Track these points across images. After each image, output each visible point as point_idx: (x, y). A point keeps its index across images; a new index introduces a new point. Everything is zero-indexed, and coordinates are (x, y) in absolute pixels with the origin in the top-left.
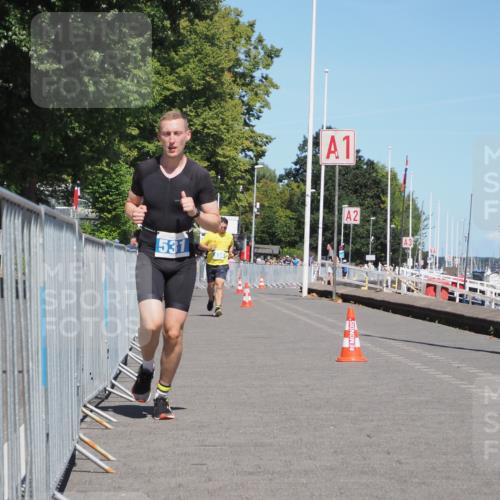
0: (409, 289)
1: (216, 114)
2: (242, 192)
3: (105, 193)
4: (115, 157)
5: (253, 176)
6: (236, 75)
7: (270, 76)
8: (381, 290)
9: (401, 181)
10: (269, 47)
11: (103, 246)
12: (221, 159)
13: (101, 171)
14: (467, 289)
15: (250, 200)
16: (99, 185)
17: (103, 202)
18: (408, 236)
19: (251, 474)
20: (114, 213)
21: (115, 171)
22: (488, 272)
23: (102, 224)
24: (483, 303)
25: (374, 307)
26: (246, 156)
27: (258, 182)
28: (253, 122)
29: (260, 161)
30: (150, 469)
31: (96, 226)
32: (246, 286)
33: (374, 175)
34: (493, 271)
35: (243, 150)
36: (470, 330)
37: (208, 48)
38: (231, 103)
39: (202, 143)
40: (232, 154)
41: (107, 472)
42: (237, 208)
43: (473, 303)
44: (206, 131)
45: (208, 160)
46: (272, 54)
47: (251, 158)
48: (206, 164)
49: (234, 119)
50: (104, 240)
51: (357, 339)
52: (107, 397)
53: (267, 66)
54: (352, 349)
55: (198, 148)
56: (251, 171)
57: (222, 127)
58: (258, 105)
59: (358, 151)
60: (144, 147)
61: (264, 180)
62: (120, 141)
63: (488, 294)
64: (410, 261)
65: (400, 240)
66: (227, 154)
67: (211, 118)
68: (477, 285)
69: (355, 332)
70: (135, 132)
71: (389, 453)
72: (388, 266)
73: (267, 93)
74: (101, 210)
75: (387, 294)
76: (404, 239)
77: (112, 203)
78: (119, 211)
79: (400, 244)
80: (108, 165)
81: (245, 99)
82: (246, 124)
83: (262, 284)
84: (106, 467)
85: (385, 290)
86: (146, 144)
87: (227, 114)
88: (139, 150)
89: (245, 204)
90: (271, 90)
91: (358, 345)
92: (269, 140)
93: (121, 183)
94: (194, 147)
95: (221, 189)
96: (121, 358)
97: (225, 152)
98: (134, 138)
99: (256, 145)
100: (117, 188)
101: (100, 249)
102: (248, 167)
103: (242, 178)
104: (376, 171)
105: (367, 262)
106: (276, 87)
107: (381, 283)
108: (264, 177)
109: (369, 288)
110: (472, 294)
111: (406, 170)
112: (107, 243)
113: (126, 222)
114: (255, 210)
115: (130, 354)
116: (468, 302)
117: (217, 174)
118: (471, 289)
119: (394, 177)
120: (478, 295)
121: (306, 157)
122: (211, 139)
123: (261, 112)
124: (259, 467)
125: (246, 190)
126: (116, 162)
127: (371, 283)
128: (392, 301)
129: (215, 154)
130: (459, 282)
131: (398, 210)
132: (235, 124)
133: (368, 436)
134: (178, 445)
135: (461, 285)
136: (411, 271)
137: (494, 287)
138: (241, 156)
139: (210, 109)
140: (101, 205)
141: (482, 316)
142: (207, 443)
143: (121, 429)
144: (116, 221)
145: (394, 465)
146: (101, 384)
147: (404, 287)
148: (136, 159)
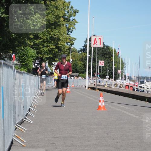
0: (120, 87)
1: (58, 31)
3: (23, 56)
4: (26, 45)
5: (70, 51)
6: (64, 19)
7: (75, 19)
8: (111, 87)
9: (117, 52)
10: (75, 9)
11: (22, 73)
12: (60, 45)
13: (21, 49)
15: (69, 58)
16: (21, 54)
17: (22, 59)
18: (120, 70)
19: (69, 146)
20: (25, 63)
21: (26, 49)
22: (145, 81)
23: (22, 66)
24: (144, 91)
25: (109, 93)
26: (68, 44)
27: (72, 53)
28: (70, 33)
29: (72, 46)
30: (37, 145)
31: (20, 67)
33: (109, 50)
34: (147, 81)
35: (67, 43)
36: (140, 100)
37: (55, 10)
39: (54, 40)
40: (63, 44)
41: (23, 146)
43: (140, 91)
44: (55, 36)
45: (55, 46)
46: (76, 12)
47: (70, 45)
48: (55, 47)
49: (64, 33)
50: (22, 72)
51: (104, 103)
52: (23, 122)
53: (74, 16)
54: (102, 106)
55: (52, 42)
56: (69, 49)
57: (60, 35)
58: (71, 28)
59: (103, 43)
60: (35, 42)
62: (27, 40)
63: (145, 88)
64: (120, 78)
65: (117, 71)
68: (142, 85)
69: (103, 101)
70: (32, 37)
71: (114, 139)
72: (113, 79)
73: (75, 24)
74: (21, 62)
75: (113, 88)
76: (118, 71)
77: (25, 59)
78: (27, 62)
79: (117, 72)
80: (24, 48)
81: (67, 26)
82: (68, 34)
83: (73, 85)
84: (23, 144)
85: (112, 87)
86: (35, 41)
87: (61, 31)
88: (34, 42)
91: (104, 105)
92: (75, 39)
94: (51, 42)
95: (60, 55)
96: (28, 109)
97: (61, 43)
98: (32, 39)
99: (71, 41)
100: (26, 55)
101: (21, 75)
103: (67, 51)
105: (107, 78)
106: (77, 22)
107: (111, 85)
108: (73, 51)
109: (107, 87)
110: (140, 88)
111: (119, 49)
113: (29, 66)
114: (71, 62)
115: (31, 108)
116: (139, 91)
117: (58, 50)
118: (140, 87)
119: (115, 51)
120: (142, 89)
121: (87, 45)
122: (57, 39)
123: (72, 30)
124: (72, 144)
125: (68, 55)
126: (26, 46)
127: (108, 85)
128: (115, 91)
129: (58, 44)
130: (136, 85)
131: (116, 62)
132: (64, 34)
133: (107, 134)
134: (46, 137)
135: (137, 85)
136: (120, 81)
137: (147, 86)
138: (66, 44)
139: (56, 30)
140: (22, 60)
141: (143, 95)
142: (56, 136)
143: (28, 132)
144: (26, 66)
145: (115, 143)
146: (21, 118)
147: (118, 86)
148: (32, 45)
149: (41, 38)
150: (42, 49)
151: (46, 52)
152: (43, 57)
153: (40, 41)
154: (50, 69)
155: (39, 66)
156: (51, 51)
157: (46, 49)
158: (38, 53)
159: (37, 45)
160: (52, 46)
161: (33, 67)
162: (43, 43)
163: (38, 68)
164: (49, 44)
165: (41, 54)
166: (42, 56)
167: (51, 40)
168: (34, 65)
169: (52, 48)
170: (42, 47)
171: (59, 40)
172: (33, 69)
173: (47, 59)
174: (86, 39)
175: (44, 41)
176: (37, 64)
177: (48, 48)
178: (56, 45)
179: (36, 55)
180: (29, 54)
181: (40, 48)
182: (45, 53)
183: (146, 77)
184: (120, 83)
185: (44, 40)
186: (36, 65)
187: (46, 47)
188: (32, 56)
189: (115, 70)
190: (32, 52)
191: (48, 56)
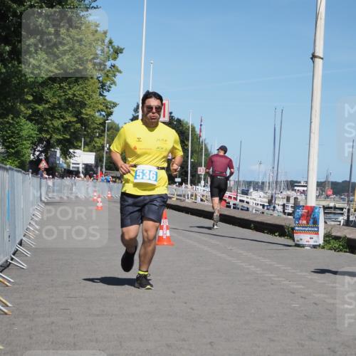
0: (202, 200)
1: (82, 88)
2: (98, 137)
3: (12, 136)
4: (17, 114)
5: (105, 127)
7: (117, 65)
8: (184, 201)
9: (198, 132)
10: (116, 47)
11: (7, 170)
12: (85, 116)
13: (8, 122)
14: (238, 201)
15: (102, 142)
16: (6, 131)
17: (9, 142)
18: (201, 166)
19: (98, 315)
20: (16, 149)
21: (17, 123)
22: (252, 190)
23: (8, 156)
24: (248, 209)
25: (179, 211)
26: (101, 114)
27: (108, 131)
28: (105, 93)
29: (110, 118)
30: (34, 312)
31: (4, 157)
32: (99, 197)
33: (181, 128)
34: (254, 189)
35: (99, 111)
36: (239, 226)
38: (92, 81)
39: (73, 106)
40: (92, 113)
41: (6, 314)
42: (94, 147)
43: (242, 209)
44: (75, 98)
45: (76, 116)
46: (118, 51)
47: (104, 116)
48: (75, 119)
49: (94, 92)
50: (8, 166)
51: (168, 231)
52: (8, 266)
53: (115, 59)
54: (164, 237)
55: (70, 109)
56: (103, 124)
57: (85, 96)
58: (108, 83)
59: (171, 113)
60: (36, 108)
61: (112, 130)
62: (20, 104)
63: (251, 204)
64: (203, 182)
65: (197, 169)
66: (89, 113)
67: (79, 90)
68: (244, 198)
69: (167, 226)
70: (30, 98)
71: (186, 303)
72: (189, 185)
73: (115, 76)
74: (8, 147)
75: (188, 203)
76: (199, 168)
77: (15, 143)
78: (19, 148)
79: (196, 171)
80: (12, 119)
81: (101, 79)
82: (101, 95)
83: (109, 195)
84: (6, 311)
85: (187, 200)
86: (37, 106)
87: (89, 88)
88: (33, 109)
89: (99, 145)
90: (117, 73)
91: (168, 234)
92: (115, 105)
93: (21, 130)
94: (68, 109)
95: (85, 135)
96: (18, 241)
97: (87, 112)
98: (29, 102)
99: (107, 108)
100: (18, 133)
101: (5, 173)
102: (101, 121)
103: (98, 128)
104: (182, 126)
105: (176, 183)
106: (120, 72)
107: (184, 196)
108: (112, 127)
109: (177, 199)
110: (241, 204)
111: (201, 125)
112: (10, 168)
113: (24, 155)
114: (106, 149)
115: (24, 238)
116: (238, 208)
117: (82, 125)
118: (241, 201)
119: (193, 129)
120: (245, 204)
121: (138, 116)
122: (79, 104)
123: (110, 87)
124: (103, 311)
125: (101, 136)
126: (18, 117)
127: (178, 195)
128: (190, 207)
129: (81, 113)
130: (233, 196)
131: (196, 150)
132: (94, 94)
133: (174, 292)
134: (52, 297)
135: (234, 198)
136: (203, 188)
137: (255, 200)
138: (97, 114)
139: (78, 85)
140: (8, 144)
141: (246, 217)
142: (71, 296)
143: (16, 286)
144: (17, 154)
145: (189, 310)
146: (4, 257)
147: (199, 199)
148: (30, 115)
149: (47, 102)
150: (48, 123)
151: (58, 129)
152: (51, 138)
153: (47, 106)
154: (65, 163)
155: (43, 157)
156: (66, 127)
157: (57, 123)
158: (40, 131)
159: (41, 114)
160: (69, 118)
161: (32, 157)
162: (51, 112)
163: (41, 160)
164: (63, 113)
165: (47, 131)
166: (48, 137)
167: (67, 105)
168: (34, 154)
169: (70, 122)
170: (49, 118)
171: (83, 105)
172: (31, 162)
173: (59, 142)
174: (136, 105)
175: (53, 108)
176: (38, 151)
177: (62, 120)
178: (78, 115)
179: (37, 134)
180: (24, 133)
181: (46, 120)
182: (56, 130)
183: (254, 182)
184: (203, 193)
185: (54, 104)
186: (37, 153)
187: (58, 119)
188: (29, 137)
189: (192, 168)
190: (28, 128)
191: (61, 137)
